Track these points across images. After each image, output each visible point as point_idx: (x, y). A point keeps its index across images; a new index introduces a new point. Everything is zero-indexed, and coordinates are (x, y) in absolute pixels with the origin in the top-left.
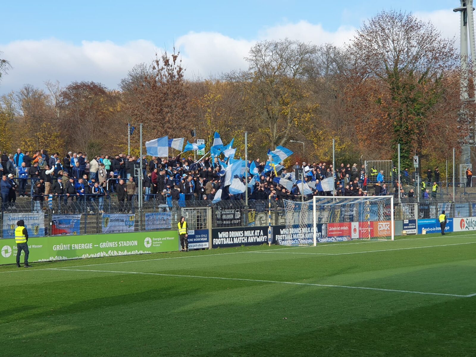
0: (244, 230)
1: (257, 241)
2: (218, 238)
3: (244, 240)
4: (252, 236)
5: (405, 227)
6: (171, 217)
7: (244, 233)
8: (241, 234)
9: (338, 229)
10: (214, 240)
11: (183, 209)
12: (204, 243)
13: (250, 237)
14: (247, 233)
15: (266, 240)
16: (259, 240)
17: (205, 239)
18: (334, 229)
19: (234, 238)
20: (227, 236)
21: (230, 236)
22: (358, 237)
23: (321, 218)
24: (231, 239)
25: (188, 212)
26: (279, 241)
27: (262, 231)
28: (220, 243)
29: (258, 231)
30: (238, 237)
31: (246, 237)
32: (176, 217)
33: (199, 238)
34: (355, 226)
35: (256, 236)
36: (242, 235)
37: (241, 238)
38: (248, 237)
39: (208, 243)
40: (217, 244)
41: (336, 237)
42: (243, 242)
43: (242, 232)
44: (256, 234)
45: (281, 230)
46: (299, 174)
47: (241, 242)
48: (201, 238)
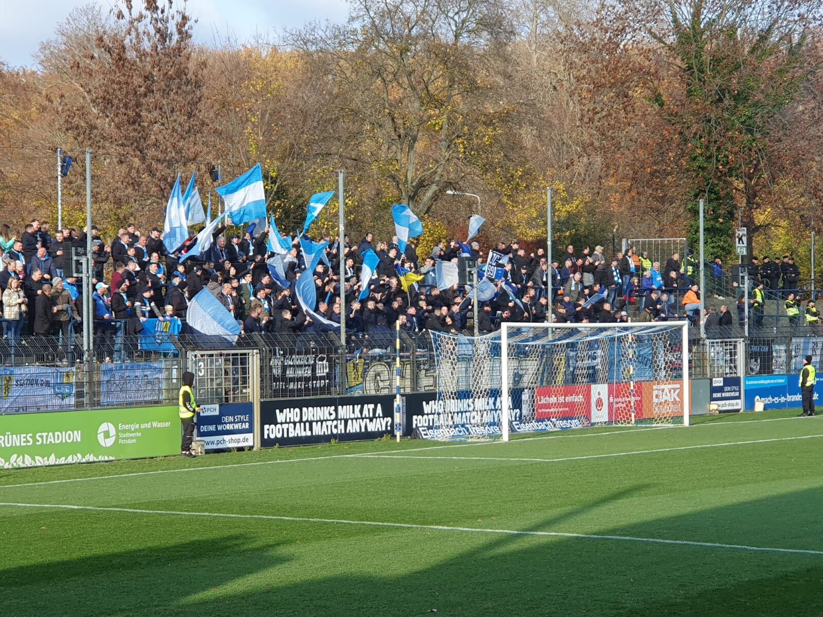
0: (336, 403)
1: (369, 430)
2: (276, 423)
3: (336, 427)
4: (356, 419)
5: (715, 395)
6: (163, 375)
7: (336, 410)
8: (330, 414)
9: (561, 399)
10: (266, 427)
11: (190, 354)
12: (241, 436)
13: (352, 419)
14: (345, 411)
15: (389, 428)
16: (372, 427)
17: (244, 426)
18: (553, 400)
19: (314, 424)
20: (297, 419)
21: (304, 419)
22: (607, 420)
23: (521, 376)
24: (307, 424)
25: (204, 361)
26: (421, 429)
27: (379, 406)
28: (279, 436)
29: (372, 406)
30: (322, 422)
31: (341, 420)
32: (175, 372)
33: (230, 423)
34: (599, 394)
35: (366, 418)
36: (333, 417)
37: (329, 423)
38: (346, 421)
39: (252, 434)
40: (272, 436)
41: (554, 420)
42: (335, 431)
43: (333, 408)
44: (365, 412)
45: (424, 403)
46: (468, 269)
47: (329, 433)
48: (234, 422)
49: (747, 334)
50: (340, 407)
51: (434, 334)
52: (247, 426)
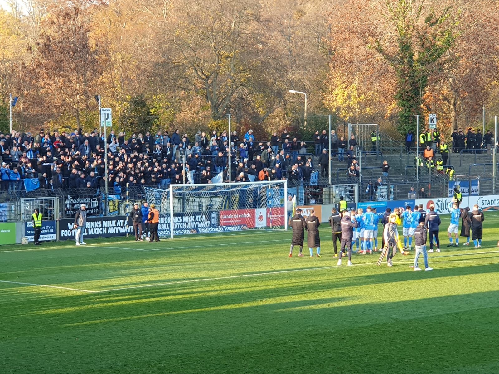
0: (102, 220)
1: (121, 232)
2: (68, 229)
4: (113, 227)
6: (7, 209)
7: (102, 223)
9: (236, 216)
10: (63, 231)
11: (22, 200)
12: (49, 235)
13: (111, 227)
14: (106, 224)
16: (122, 231)
17: (50, 231)
18: (232, 216)
19: (89, 230)
22: (265, 225)
23: (211, 206)
25: (29, 203)
28: (70, 235)
30: (94, 228)
31: (104, 227)
32: (13, 208)
33: (44, 229)
34: (261, 213)
35: (119, 226)
37: (98, 229)
38: (107, 228)
39: (55, 235)
40: (66, 235)
41: (224, 227)
42: (101, 233)
46: (180, 156)
47: (98, 233)
48: (45, 229)
49: (360, 181)
50: (104, 222)
51: (146, 189)
52: (52, 231)
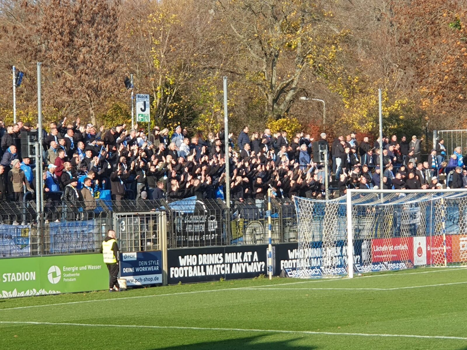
0: (224, 251)
1: (248, 271)
2: (179, 266)
3: (224, 269)
4: (239, 263)
6: (95, 231)
7: (224, 257)
8: (219, 259)
9: (391, 248)
10: (172, 269)
11: (115, 215)
12: (153, 276)
13: (236, 263)
14: (230, 257)
16: (251, 269)
17: (155, 269)
19: (207, 267)
20: (195, 263)
21: (200, 263)
23: (360, 231)
24: (202, 267)
25: (125, 220)
26: (286, 270)
27: (256, 253)
28: (182, 276)
29: (250, 253)
30: (213, 265)
31: (227, 264)
32: (104, 228)
33: (145, 266)
34: (419, 244)
35: (246, 262)
36: (221, 261)
37: (218, 266)
38: (231, 265)
39: (161, 275)
40: (176, 276)
41: (385, 263)
42: (223, 272)
43: (221, 255)
44: (245, 258)
45: (289, 251)
46: (320, 151)
47: (219, 273)
48: (148, 266)
50: (226, 254)
51: (295, 198)
52: (157, 268)
